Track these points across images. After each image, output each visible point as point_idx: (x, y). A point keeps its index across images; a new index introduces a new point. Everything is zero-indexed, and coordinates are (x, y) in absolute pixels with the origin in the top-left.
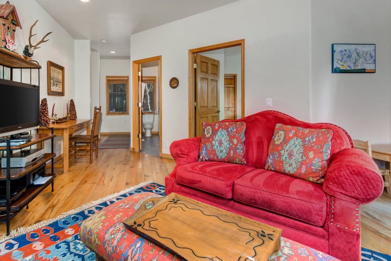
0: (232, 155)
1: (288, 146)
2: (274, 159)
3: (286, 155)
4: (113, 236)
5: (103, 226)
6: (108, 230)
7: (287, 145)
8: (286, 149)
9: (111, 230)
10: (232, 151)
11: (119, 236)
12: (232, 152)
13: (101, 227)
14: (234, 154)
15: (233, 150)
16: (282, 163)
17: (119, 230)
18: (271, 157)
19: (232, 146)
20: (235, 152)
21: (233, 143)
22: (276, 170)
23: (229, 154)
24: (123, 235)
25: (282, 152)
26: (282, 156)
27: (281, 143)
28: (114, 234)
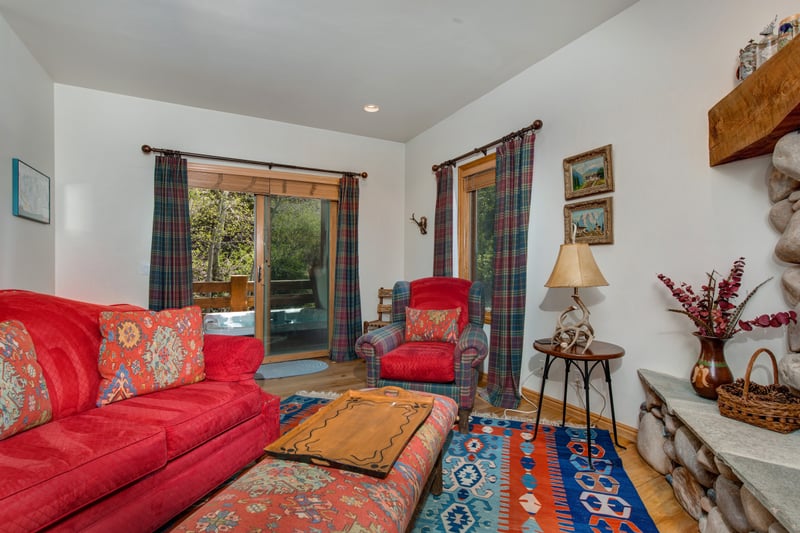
0: (32, 408)
1: (154, 343)
2: (132, 373)
3: (156, 358)
4: (395, 504)
5: (378, 522)
6: (385, 512)
7: (152, 343)
8: (152, 349)
9: (386, 507)
10: (31, 398)
11: (393, 493)
12: (32, 402)
13: (379, 527)
14: (36, 405)
15: (34, 393)
16: (151, 374)
17: (384, 492)
18: (122, 375)
19: (28, 387)
20: (39, 398)
21: (29, 378)
22: (141, 393)
23: (24, 408)
24: (392, 486)
25: (148, 357)
26: (150, 363)
27: (138, 342)
28: (392, 502)
